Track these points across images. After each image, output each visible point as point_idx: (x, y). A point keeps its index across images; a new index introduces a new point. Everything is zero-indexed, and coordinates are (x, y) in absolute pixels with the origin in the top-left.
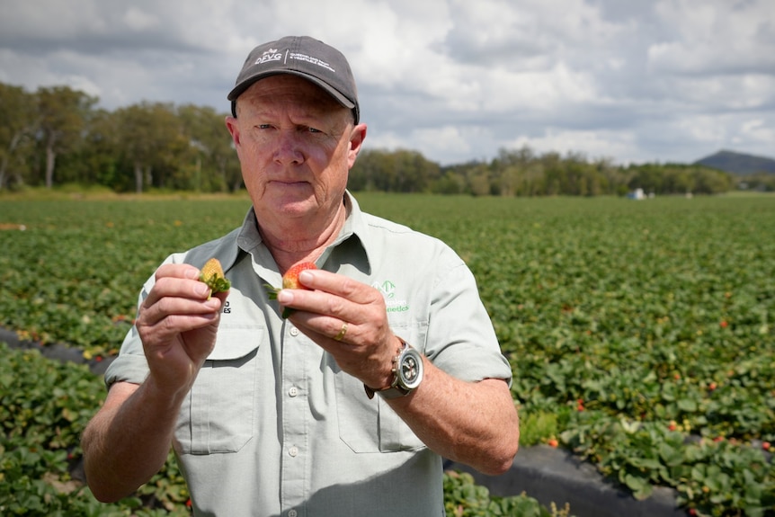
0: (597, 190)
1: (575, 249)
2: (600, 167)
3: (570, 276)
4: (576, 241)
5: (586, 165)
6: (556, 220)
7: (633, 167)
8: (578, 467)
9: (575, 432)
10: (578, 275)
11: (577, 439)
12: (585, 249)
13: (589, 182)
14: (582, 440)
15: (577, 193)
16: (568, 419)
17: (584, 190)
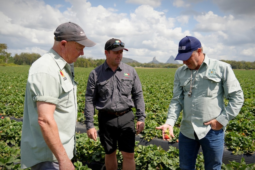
0: (88, 66)
1: (83, 79)
2: (89, 60)
3: (81, 86)
4: (83, 78)
5: (86, 59)
6: (78, 73)
7: (98, 60)
8: (82, 125)
9: (82, 117)
10: (83, 85)
11: (82, 119)
12: (85, 80)
13: (86, 64)
14: (83, 119)
15: (83, 67)
16: (80, 115)
17: (85, 66)
